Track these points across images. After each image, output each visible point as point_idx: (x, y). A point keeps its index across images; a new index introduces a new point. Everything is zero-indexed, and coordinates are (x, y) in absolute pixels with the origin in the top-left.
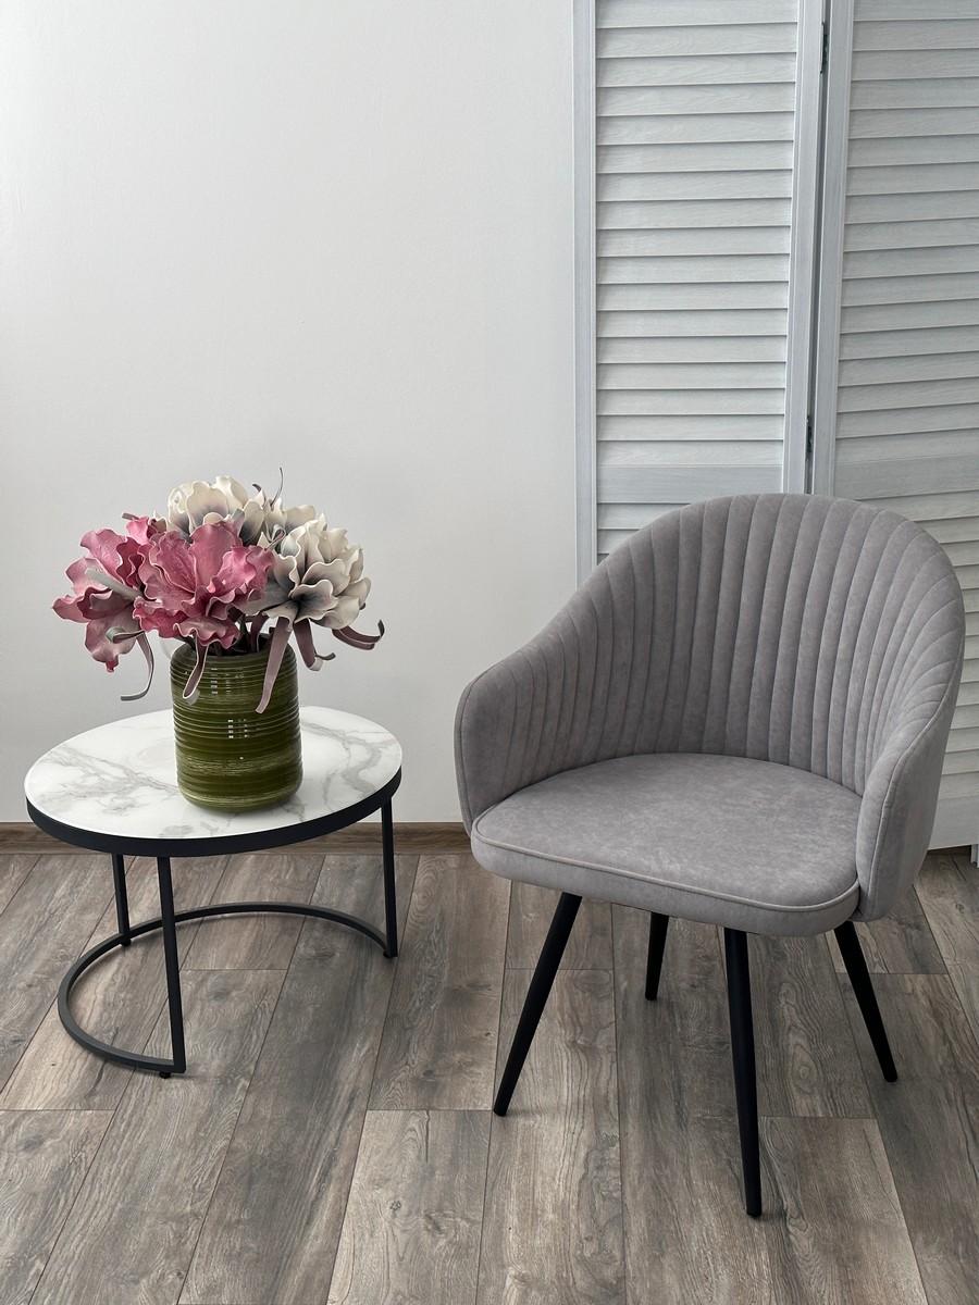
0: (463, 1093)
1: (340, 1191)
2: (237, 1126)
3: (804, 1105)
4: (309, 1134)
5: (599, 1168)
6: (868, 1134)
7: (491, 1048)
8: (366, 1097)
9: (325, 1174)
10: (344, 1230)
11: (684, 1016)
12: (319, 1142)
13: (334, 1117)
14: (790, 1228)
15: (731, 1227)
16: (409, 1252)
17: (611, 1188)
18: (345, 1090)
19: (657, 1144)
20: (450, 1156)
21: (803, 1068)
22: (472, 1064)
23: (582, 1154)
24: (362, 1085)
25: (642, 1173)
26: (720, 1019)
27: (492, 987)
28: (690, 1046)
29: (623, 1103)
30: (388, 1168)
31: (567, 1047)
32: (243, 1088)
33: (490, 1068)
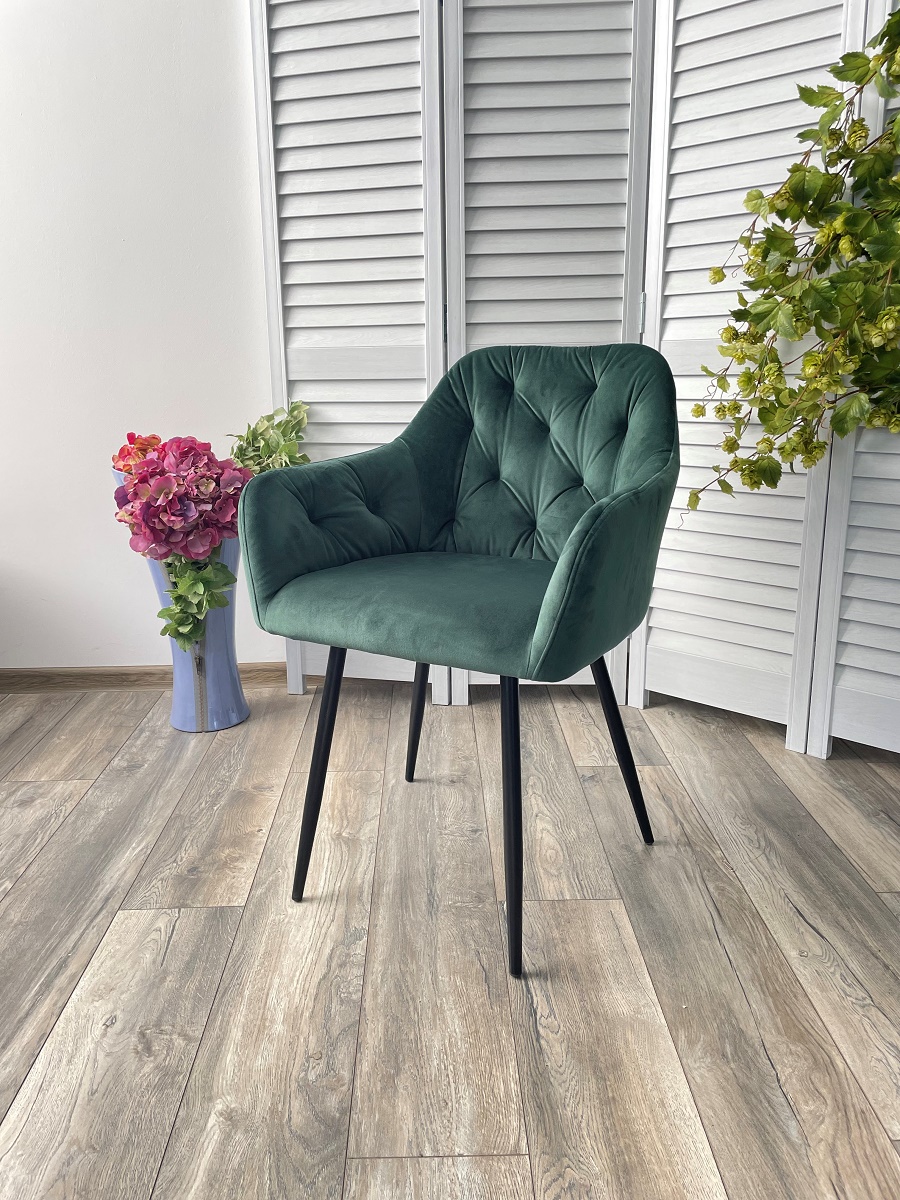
0: (219, 891)
1: (55, 1004)
3: (551, 888)
4: (49, 939)
5: (342, 965)
6: (615, 916)
7: (260, 843)
8: (123, 896)
9: (47, 985)
10: (42, 1053)
11: (442, 808)
13: (83, 918)
14: (540, 1029)
15: (477, 1032)
16: (105, 1083)
17: (351, 989)
18: (102, 893)
19: (405, 935)
20: (187, 958)
21: (549, 851)
22: (237, 860)
23: (327, 951)
24: (123, 884)
25: (386, 969)
26: (474, 809)
27: (274, 789)
28: (446, 834)
29: (377, 893)
30: (117, 975)
31: (332, 839)
32: (3, 891)
33: (254, 862)
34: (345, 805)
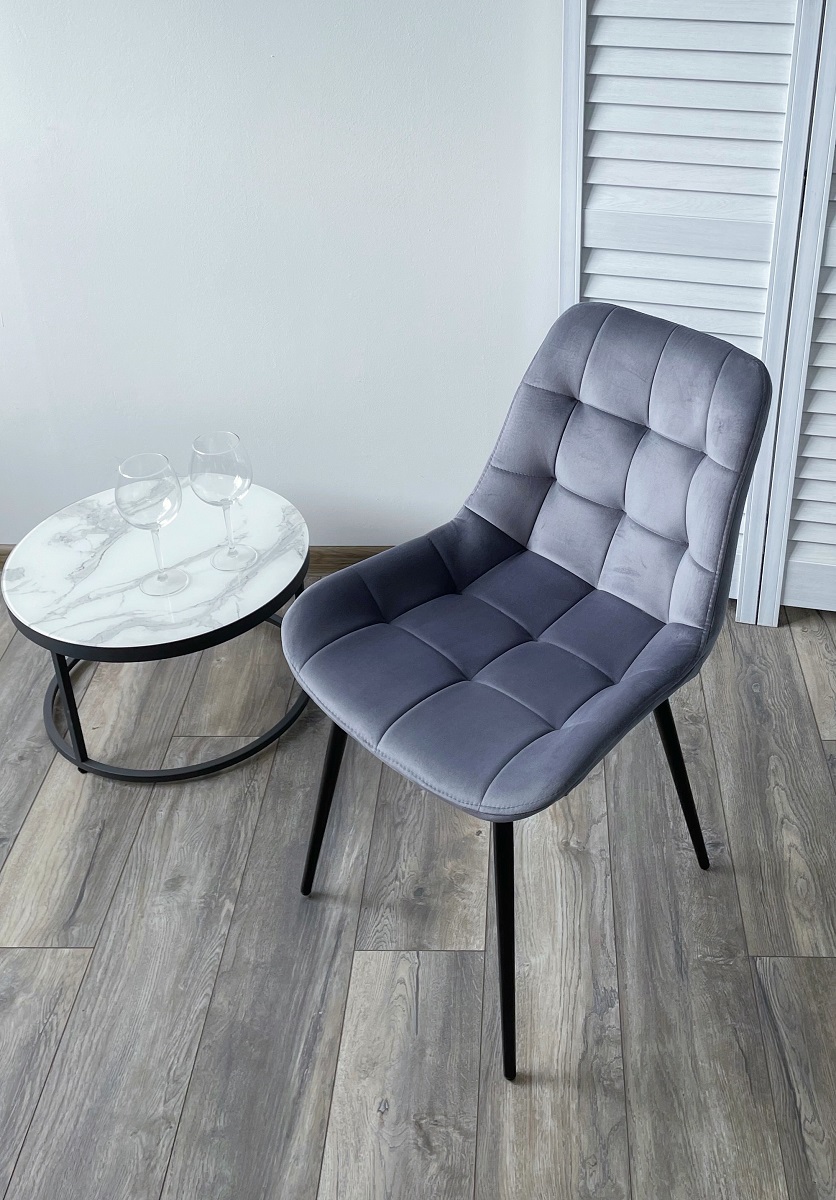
0: (454, 926)
1: (323, 1081)
2: (219, 974)
3: (805, 938)
4: (294, 989)
5: (598, 1042)
7: (481, 853)
8: (354, 929)
9: (309, 1053)
10: (327, 1146)
12: (304, 1000)
13: (321, 960)
14: (807, 1139)
15: (744, 1137)
16: (397, 1184)
17: (612, 1075)
18: (332, 920)
19: (658, 1005)
20: (440, 1023)
21: (800, 881)
22: (462, 878)
23: (580, 1021)
24: (348, 911)
25: (644, 1049)
26: (713, 808)
28: (684, 849)
29: (620, 937)
30: (376, 1044)
31: (560, 851)
32: (227, 915)
33: (482, 884)
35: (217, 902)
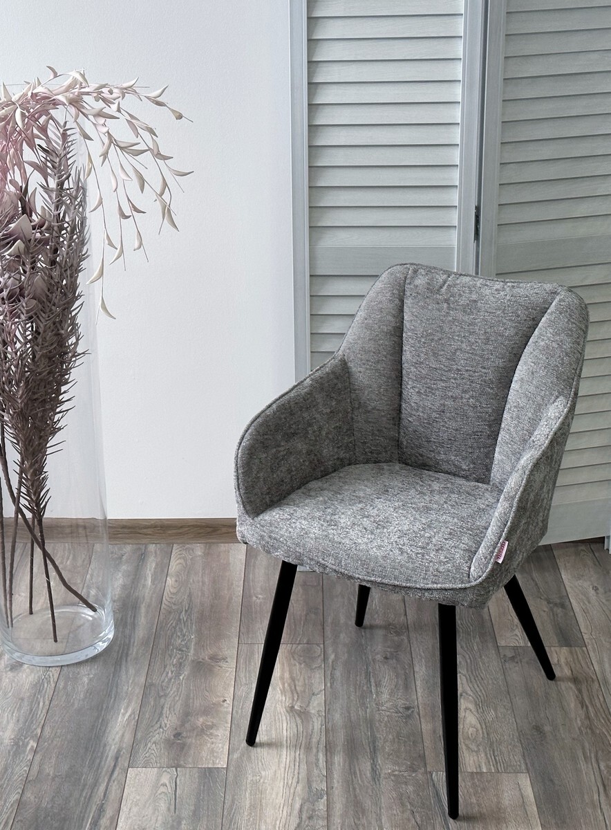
0: (204, 754)
2: (26, 782)
3: (471, 762)
4: (83, 790)
5: (310, 818)
6: (522, 787)
7: (227, 713)
8: (128, 756)
9: (95, 824)
11: (378, 685)
12: (90, 796)
13: (103, 773)
18: (111, 751)
19: (355, 796)
20: (192, 808)
21: (471, 729)
22: (211, 727)
23: (297, 806)
24: (124, 746)
25: (344, 822)
26: (406, 687)
27: (229, 660)
28: (382, 710)
29: (329, 760)
30: (144, 819)
31: (287, 711)
32: (31, 749)
33: (226, 730)
34: (293, 679)
35: (23, 742)
